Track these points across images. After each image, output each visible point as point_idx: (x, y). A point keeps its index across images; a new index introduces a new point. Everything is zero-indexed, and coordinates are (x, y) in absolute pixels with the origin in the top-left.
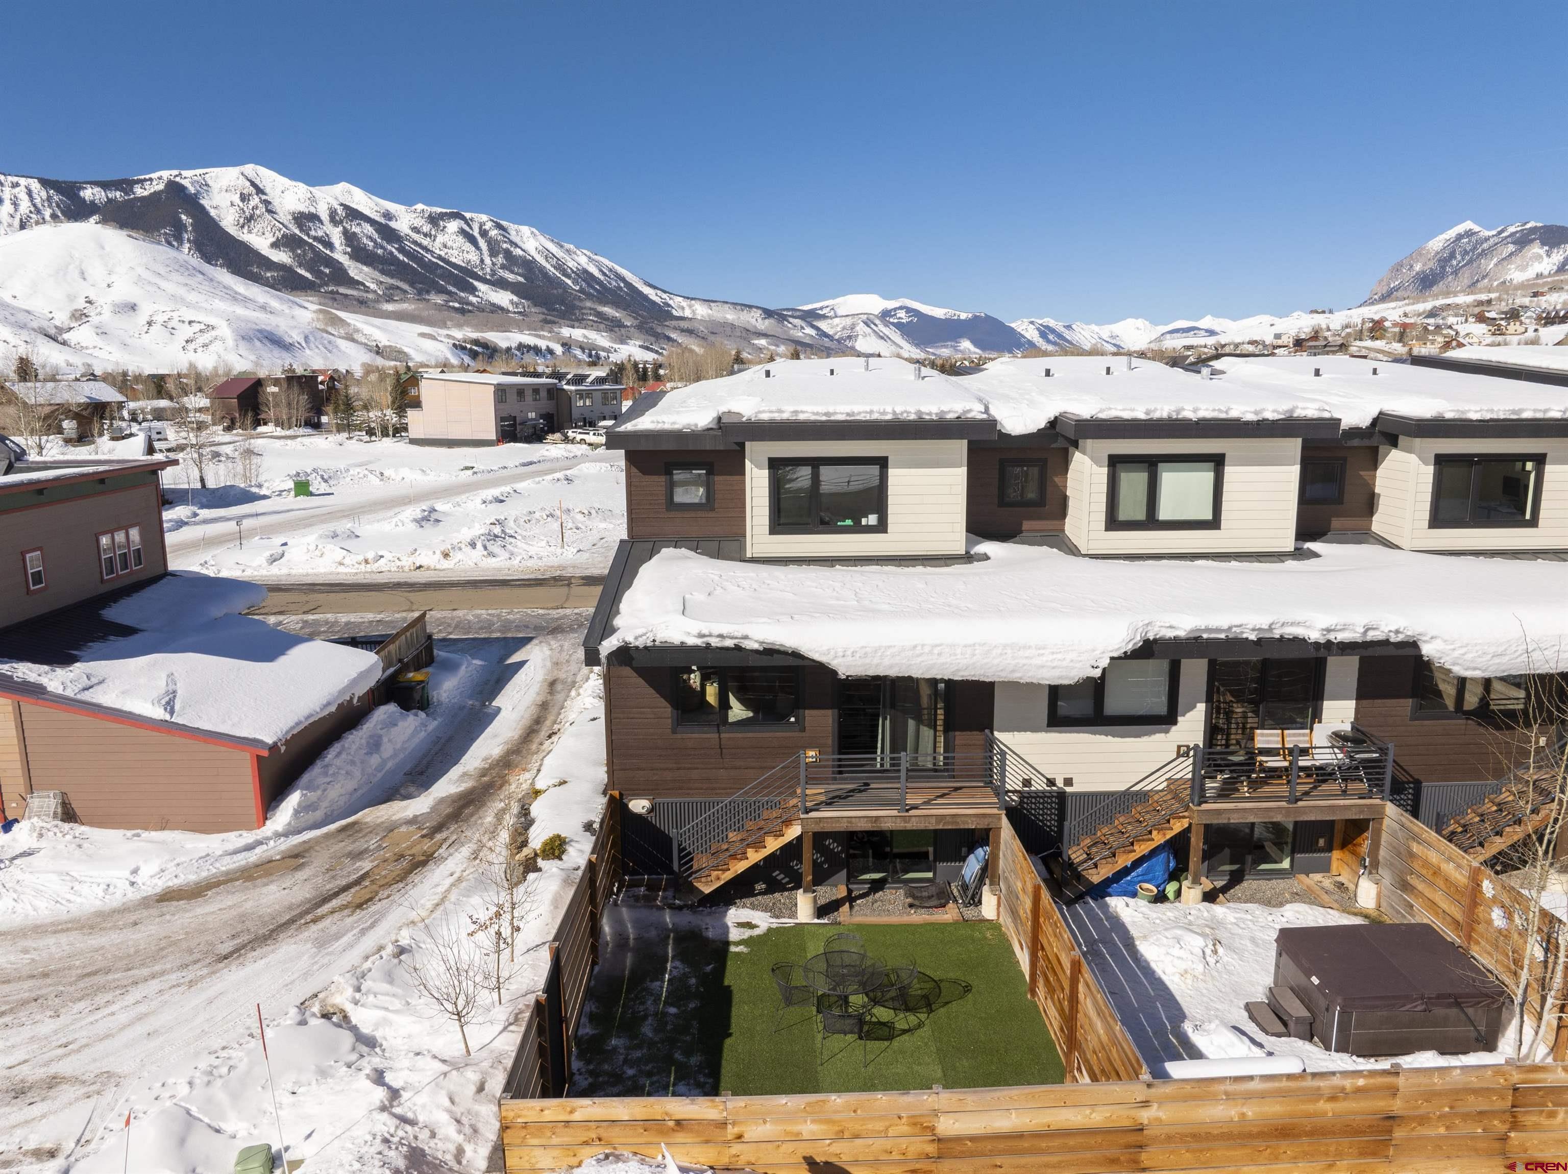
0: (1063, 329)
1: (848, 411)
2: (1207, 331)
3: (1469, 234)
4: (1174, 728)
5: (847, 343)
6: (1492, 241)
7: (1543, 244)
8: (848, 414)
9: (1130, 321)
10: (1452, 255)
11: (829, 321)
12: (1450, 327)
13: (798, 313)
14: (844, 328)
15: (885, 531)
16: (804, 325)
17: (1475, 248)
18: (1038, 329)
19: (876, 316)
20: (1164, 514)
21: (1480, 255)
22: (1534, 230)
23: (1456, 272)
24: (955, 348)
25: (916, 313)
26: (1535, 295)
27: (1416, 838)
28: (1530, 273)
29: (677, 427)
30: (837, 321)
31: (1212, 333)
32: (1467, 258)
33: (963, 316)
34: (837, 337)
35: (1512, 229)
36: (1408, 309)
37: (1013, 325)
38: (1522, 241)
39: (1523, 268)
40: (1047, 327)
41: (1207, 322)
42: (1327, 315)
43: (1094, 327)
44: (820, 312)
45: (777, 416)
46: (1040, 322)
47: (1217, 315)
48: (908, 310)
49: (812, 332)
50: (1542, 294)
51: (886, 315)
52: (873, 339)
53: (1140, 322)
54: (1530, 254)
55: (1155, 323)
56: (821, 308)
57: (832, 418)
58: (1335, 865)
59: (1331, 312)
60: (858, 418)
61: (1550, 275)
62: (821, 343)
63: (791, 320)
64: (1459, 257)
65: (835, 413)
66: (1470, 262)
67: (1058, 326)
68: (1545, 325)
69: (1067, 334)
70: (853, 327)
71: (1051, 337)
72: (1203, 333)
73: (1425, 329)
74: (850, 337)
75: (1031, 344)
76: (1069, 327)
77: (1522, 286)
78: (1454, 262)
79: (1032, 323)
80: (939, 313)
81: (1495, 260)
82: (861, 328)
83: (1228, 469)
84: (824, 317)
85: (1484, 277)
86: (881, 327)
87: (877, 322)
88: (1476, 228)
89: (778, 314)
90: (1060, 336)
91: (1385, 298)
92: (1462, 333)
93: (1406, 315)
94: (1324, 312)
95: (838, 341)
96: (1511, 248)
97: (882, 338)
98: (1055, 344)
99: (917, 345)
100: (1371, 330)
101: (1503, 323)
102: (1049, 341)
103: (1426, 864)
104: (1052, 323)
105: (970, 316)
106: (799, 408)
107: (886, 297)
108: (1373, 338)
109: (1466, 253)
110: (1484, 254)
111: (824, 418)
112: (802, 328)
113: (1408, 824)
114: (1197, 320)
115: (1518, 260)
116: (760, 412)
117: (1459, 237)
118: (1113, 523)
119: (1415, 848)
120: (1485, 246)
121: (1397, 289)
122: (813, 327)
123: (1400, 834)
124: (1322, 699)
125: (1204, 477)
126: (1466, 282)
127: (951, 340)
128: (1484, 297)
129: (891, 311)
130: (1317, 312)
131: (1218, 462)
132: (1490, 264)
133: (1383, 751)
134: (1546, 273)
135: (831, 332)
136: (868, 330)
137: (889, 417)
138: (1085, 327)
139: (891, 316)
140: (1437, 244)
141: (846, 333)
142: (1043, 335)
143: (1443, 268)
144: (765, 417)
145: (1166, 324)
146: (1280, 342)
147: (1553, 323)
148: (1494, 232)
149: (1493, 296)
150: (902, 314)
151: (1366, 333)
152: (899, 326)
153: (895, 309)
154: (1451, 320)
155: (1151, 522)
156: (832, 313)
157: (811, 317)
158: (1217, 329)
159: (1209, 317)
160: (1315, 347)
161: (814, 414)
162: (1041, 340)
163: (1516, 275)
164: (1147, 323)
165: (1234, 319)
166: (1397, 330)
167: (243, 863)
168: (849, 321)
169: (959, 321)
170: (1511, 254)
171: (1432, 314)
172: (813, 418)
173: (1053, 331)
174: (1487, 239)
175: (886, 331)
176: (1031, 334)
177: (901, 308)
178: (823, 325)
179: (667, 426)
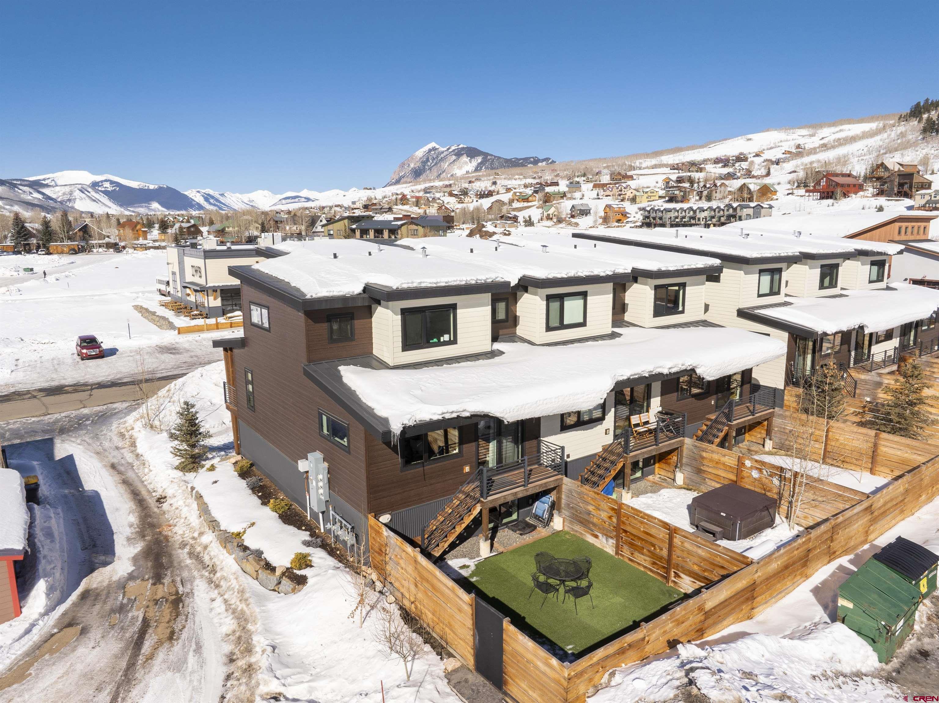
0: (219, 196)
1: (446, 280)
2: (305, 198)
3: (434, 149)
4: (604, 422)
5: (68, 204)
6: (445, 154)
7: (468, 156)
8: (446, 283)
9: (260, 192)
10: (428, 160)
11: (52, 189)
12: (439, 199)
13: (27, 183)
14: (64, 194)
15: (456, 343)
16: (31, 191)
17: (437, 157)
18: (203, 196)
19: (88, 186)
20: (566, 322)
21: (440, 160)
22: (463, 149)
23: (430, 169)
24: (148, 207)
25: (118, 184)
26: (470, 182)
27: (704, 450)
28: (463, 171)
29: (341, 294)
30: (57, 189)
31: (308, 200)
32: (435, 162)
33: (152, 187)
34: (59, 200)
35: (453, 148)
36: (413, 188)
37: (186, 193)
38: (459, 154)
39: (460, 168)
40: (209, 195)
41: (305, 193)
42: (372, 191)
43: (238, 195)
44: (43, 182)
45: (411, 285)
46: (204, 191)
47: (310, 189)
48: (112, 182)
49: (40, 196)
50: (473, 182)
51: (95, 185)
52: (88, 201)
53: (266, 192)
54: (462, 161)
55: (275, 193)
56: (44, 180)
57: (438, 285)
58: (657, 470)
59: (374, 189)
60: (450, 284)
61: (472, 172)
62: (47, 203)
63: (21, 187)
64: (431, 161)
65: (440, 282)
66: (436, 164)
67: (216, 194)
68: (480, 198)
69: (221, 199)
70: (71, 193)
71: (212, 201)
72: (303, 200)
73: (428, 199)
74: (69, 200)
75: (199, 204)
76: (222, 195)
77: (462, 178)
78: (429, 164)
79: (198, 192)
80: (134, 184)
81: (447, 164)
82: (77, 194)
83: (588, 298)
84: (47, 186)
85: (443, 172)
86: (93, 193)
87: (90, 190)
88: (437, 147)
89: (9, 183)
90: (217, 200)
91: (398, 182)
92: (446, 202)
93: (413, 191)
94: (371, 189)
95: (61, 202)
96: (454, 157)
97: (94, 201)
98: (215, 205)
99: (121, 206)
100: (401, 199)
101: (462, 197)
102: (210, 204)
103: (711, 460)
104: (211, 192)
105: (156, 187)
106: (422, 281)
107: (93, 173)
108: (403, 204)
109: (434, 159)
110: (442, 160)
111: (435, 285)
112: (31, 193)
113: (699, 445)
114: (299, 192)
115: (457, 163)
116: (402, 284)
117: (430, 151)
118: (549, 329)
119: (704, 454)
120: (442, 156)
121: (403, 177)
122: (40, 192)
123: (694, 450)
124: (650, 398)
125: (579, 302)
126: (436, 174)
127: (145, 203)
128: (447, 183)
129: (98, 182)
130: (367, 189)
131: (584, 295)
132: (445, 165)
133: (684, 416)
134: (470, 171)
135: (54, 196)
136: (83, 196)
137: (464, 283)
138: (232, 195)
139: (100, 186)
140: (420, 153)
141: (66, 198)
142: (206, 200)
143: (424, 166)
144: (405, 286)
145: (282, 194)
146: (355, 206)
147: (483, 197)
148: (445, 149)
149: (451, 182)
150: (107, 185)
151: (399, 202)
152: (106, 193)
153: (102, 182)
154: (438, 195)
155: (562, 326)
156: (53, 183)
157: (36, 185)
158: (311, 197)
159: (305, 190)
160: (376, 209)
161: (430, 283)
162: (205, 203)
163: (459, 172)
164: (270, 193)
165: (320, 192)
166: (414, 200)
167: (31, 643)
168: (67, 189)
169: (149, 190)
170: (454, 161)
171: (426, 191)
172: (429, 285)
173: (213, 197)
174: (443, 152)
175: (97, 196)
176: (199, 199)
177: (106, 181)
178: (46, 191)
179: (336, 293)
